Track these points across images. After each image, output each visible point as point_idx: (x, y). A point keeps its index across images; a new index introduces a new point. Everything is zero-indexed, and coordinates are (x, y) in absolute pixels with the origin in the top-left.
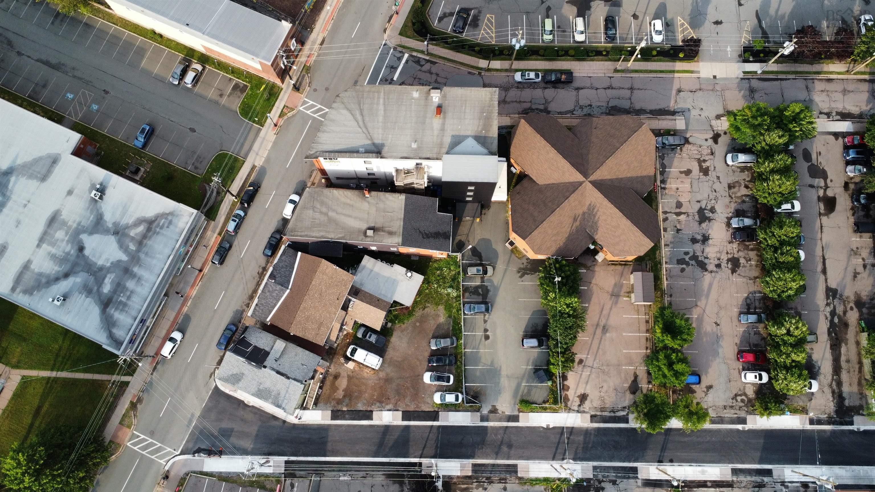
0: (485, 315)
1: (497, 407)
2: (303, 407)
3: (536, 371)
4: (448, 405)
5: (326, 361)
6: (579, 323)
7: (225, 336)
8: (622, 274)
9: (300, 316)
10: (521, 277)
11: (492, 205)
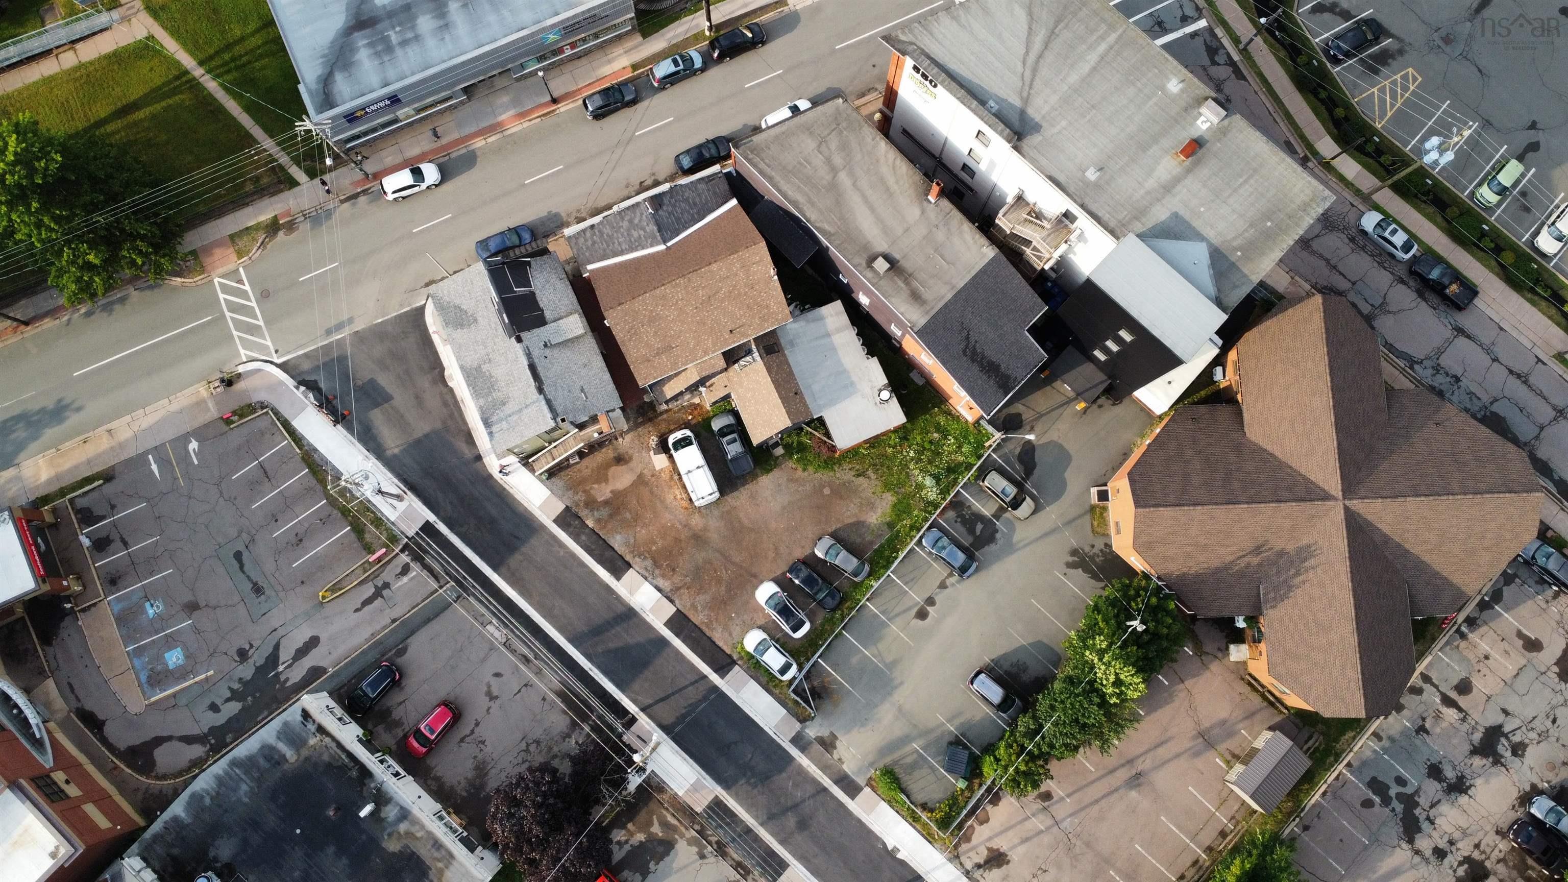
0: (951, 575)
1: (838, 744)
2: (526, 460)
3: (956, 742)
4: (760, 666)
5: (628, 420)
6: (1106, 731)
7: (504, 241)
8: (1250, 715)
9: (644, 304)
10: (1070, 565)
11: (1126, 401)
